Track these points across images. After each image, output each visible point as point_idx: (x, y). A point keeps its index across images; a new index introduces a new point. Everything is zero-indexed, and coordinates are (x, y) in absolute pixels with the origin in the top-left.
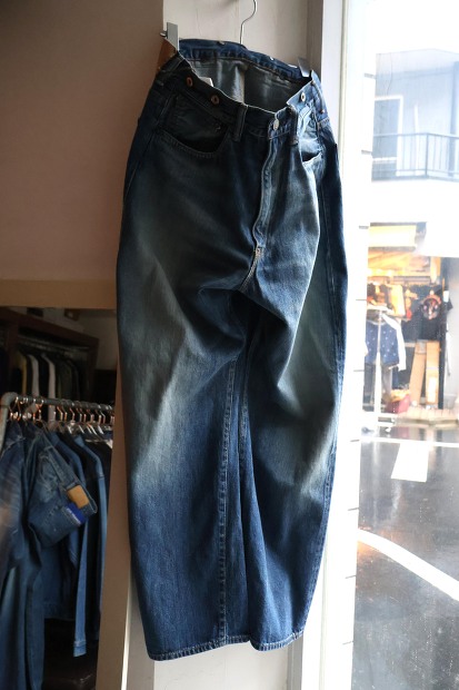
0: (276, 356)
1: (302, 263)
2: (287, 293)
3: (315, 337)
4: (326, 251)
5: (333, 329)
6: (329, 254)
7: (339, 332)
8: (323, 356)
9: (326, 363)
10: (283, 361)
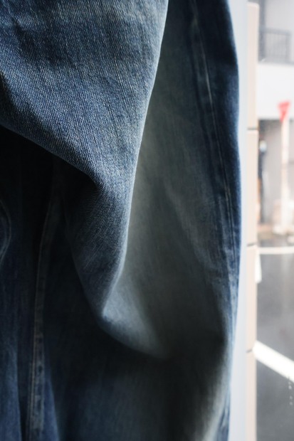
0: (89, 259)
1: (131, 14)
2: (95, 98)
3: (177, 201)
4: (189, 18)
5: (213, 183)
6: (195, 22)
7: (227, 189)
8: (196, 240)
9: (204, 255)
10: (106, 267)
